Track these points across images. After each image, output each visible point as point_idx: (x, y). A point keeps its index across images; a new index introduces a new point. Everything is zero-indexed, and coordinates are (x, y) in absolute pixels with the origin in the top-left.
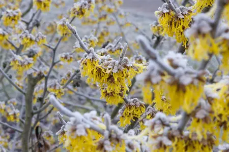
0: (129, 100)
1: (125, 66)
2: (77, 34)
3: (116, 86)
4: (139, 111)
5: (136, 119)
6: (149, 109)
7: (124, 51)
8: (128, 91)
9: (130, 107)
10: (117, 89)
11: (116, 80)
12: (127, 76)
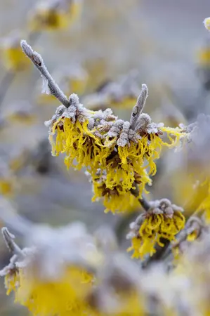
0: (151, 203)
1: (143, 133)
2: (43, 66)
3: (124, 173)
4: (172, 225)
5: (166, 242)
6: (192, 222)
7: (141, 103)
8: (150, 184)
9: (153, 217)
10: (127, 181)
11: (124, 161)
12: (147, 153)
